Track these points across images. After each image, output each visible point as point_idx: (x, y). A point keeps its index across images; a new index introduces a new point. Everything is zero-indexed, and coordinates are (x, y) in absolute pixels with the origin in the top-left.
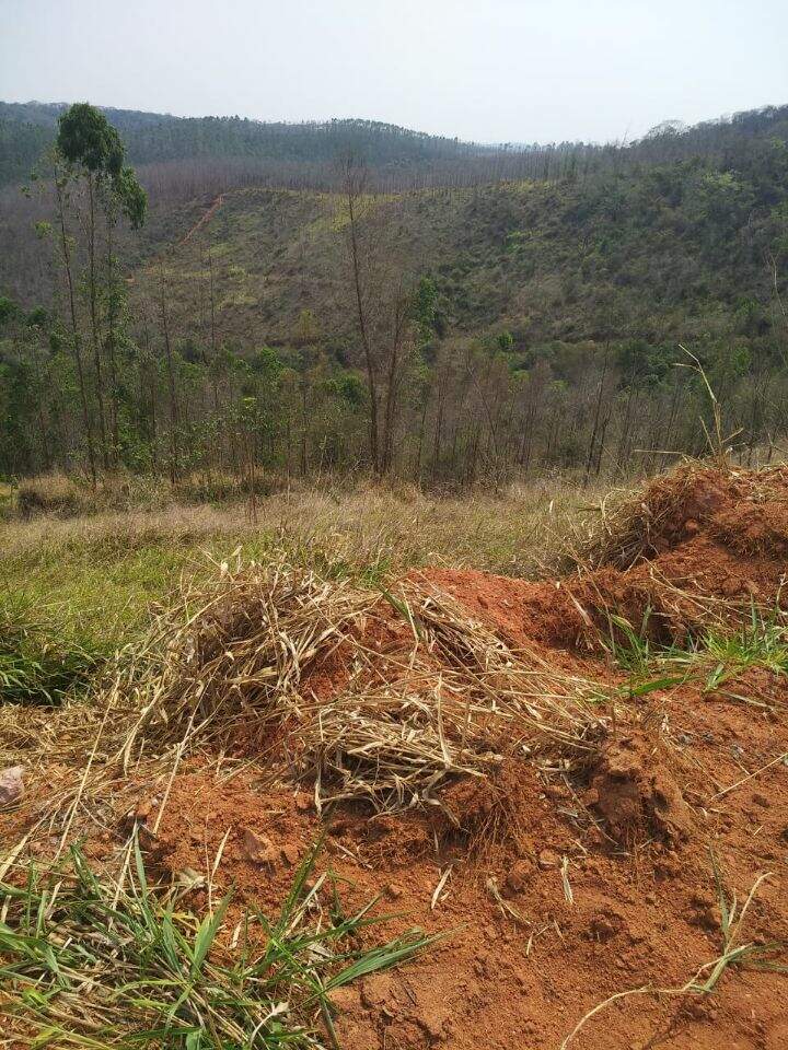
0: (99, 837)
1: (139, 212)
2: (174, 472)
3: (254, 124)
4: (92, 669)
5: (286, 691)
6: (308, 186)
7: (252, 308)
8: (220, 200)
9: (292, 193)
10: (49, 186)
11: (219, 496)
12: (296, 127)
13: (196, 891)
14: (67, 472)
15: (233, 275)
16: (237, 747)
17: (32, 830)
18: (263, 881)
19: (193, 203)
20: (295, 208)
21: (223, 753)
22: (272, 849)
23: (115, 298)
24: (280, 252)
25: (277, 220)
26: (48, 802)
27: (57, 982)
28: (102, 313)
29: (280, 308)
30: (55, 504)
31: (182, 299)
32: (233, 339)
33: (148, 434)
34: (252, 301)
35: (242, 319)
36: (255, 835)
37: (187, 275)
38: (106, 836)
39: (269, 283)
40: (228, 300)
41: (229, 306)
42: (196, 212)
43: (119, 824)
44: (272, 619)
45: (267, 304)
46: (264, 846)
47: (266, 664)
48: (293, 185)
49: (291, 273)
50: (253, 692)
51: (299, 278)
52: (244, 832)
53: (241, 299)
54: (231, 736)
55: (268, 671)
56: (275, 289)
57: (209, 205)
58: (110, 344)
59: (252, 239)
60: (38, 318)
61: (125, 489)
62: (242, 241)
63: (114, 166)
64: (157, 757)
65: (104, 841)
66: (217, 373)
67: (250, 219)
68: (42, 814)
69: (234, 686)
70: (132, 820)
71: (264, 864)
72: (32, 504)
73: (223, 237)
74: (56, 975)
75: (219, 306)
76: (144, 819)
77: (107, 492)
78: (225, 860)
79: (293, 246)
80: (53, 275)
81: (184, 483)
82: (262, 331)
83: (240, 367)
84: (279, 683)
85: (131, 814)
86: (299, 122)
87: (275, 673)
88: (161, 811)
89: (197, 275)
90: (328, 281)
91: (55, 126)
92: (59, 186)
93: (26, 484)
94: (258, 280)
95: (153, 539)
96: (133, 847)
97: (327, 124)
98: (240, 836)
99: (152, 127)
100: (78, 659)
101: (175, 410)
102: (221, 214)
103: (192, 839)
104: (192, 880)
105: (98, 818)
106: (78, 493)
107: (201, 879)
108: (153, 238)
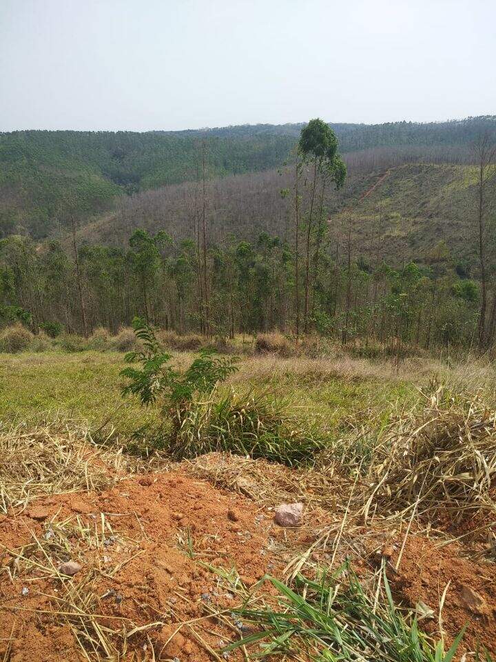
0: (356, 562)
1: (342, 179)
2: (345, 337)
3: (415, 124)
4: (317, 451)
5: (480, 492)
6: (447, 161)
7: (403, 238)
8: (389, 172)
9: (436, 166)
10: (291, 168)
11: (372, 355)
12: (443, 124)
13: (428, 620)
14: (282, 331)
15: (392, 218)
16: (441, 524)
17: (313, 546)
18: (478, 628)
19: (372, 175)
20: (437, 176)
21: (430, 525)
22: (486, 606)
23: (321, 231)
24: (424, 204)
25: (425, 183)
26: (321, 531)
27: (342, 652)
28: (313, 240)
29: (421, 238)
30: (275, 349)
31: (359, 232)
32: (389, 258)
33: (331, 313)
34: (403, 234)
35: (396, 245)
36: (473, 591)
37: (364, 218)
38: (361, 562)
39: (415, 223)
40: (387, 233)
41: (388, 237)
42: (373, 180)
43: (370, 557)
44: (466, 439)
45: (413, 236)
46: (480, 602)
47: (464, 470)
48: (439, 160)
49: (431, 216)
50: (454, 487)
51: (435, 220)
52: (462, 586)
53: (396, 233)
54: (436, 515)
55: (466, 475)
56: (419, 227)
57: (382, 176)
58: (316, 257)
59: (407, 195)
60: (275, 243)
61: (315, 345)
62: (400, 196)
63: (331, 153)
64: (384, 518)
65: (359, 565)
66: (377, 278)
67: (407, 183)
68: (318, 537)
69: (440, 481)
70: (381, 556)
71: (480, 615)
72: (263, 347)
73: (389, 194)
74: (341, 647)
75: (383, 237)
76: (388, 558)
77: (303, 345)
78: (448, 603)
79: (433, 200)
80: (287, 219)
81: (349, 344)
82: (408, 253)
83: (392, 275)
84: (475, 485)
85: (379, 552)
86: (446, 121)
87: (472, 478)
88: (400, 556)
89: (369, 218)
90: (455, 222)
91: (299, 135)
92: (297, 168)
93: (261, 336)
94: (408, 221)
95: (335, 376)
96: (383, 575)
97: (464, 121)
98: (458, 589)
99: (352, 132)
100: (309, 443)
101: (349, 299)
102: (388, 180)
103: (423, 582)
104: (426, 611)
105: (355, 548)
106: (288, 344)
107: (431, 612)
108: (346, 196)
